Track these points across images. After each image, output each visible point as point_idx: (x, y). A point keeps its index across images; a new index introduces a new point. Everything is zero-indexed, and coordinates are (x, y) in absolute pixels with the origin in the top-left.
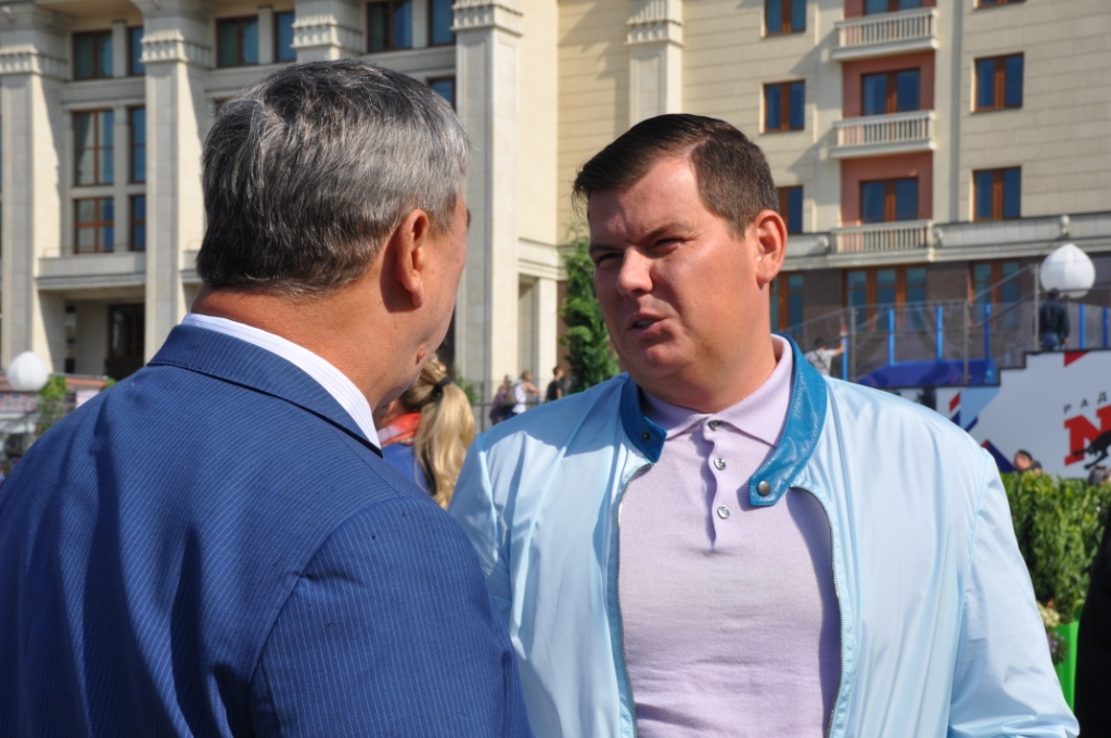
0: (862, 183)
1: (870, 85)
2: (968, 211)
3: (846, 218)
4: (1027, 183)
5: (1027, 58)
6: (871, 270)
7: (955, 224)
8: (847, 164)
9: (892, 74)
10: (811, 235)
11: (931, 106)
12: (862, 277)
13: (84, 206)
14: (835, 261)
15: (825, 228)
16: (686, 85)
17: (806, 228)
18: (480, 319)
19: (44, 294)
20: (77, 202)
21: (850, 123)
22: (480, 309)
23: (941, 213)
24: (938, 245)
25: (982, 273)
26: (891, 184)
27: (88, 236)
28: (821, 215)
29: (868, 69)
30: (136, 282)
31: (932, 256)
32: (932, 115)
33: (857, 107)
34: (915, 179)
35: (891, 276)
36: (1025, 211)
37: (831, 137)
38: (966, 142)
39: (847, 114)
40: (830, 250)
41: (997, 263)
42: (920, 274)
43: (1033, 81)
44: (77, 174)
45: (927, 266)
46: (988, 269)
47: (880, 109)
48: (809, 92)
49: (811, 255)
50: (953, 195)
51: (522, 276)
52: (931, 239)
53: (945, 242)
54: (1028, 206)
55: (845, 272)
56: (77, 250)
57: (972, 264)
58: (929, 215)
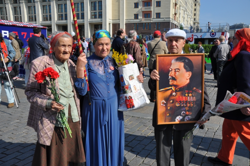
0: (144, 14)
1: (145, 3)
2: (155, 17)
3: (143, 18)
4: (161, 14)
5: (161, 2)
6: (145, 23)
7: (154, 18)
8: (143, 12)
9: (147, 2)
10: (139, 19)
11: (152, 6)
12: (144, 24)
13: (60, 15)
14: (142, 22)
15: (141, 18)
16: (126, 3)
17: (139, 18)
18: (105, 28)
19: (56, 25)
20: (59, 14)
21: (143, 7)
22: (105, 27)
23: (152, 17)
24: (152, 21)
25: (156, 24)
26: (147, 14)
27: (60, 18)
28: (140, 17)
29: (145, 2)
30: (66, 23)
31: (152, 22)
32: (152, 7)
33: (144, 6)
34: (150, 14)
35: (147, 24)
36: (161, 18)
37: (141, 9)
38: (155, 10)
39: (143, 6)
40: (141, 21)
41: (158, 23)
42: (150, 24)
43: (162, 4)
44: (59, 11)
45: (151, 23)
46: (157, 23)
47: (146, 6)
48: (139, 4)
49: (139, 21)
50: (153, 15)
51: (109, 23)
52: (151, 20)
53: (153, 20)
54: (161, 17)
55: (143, 23)
56: (59, 20)
57: (155, 23)
58: (151, 18)
